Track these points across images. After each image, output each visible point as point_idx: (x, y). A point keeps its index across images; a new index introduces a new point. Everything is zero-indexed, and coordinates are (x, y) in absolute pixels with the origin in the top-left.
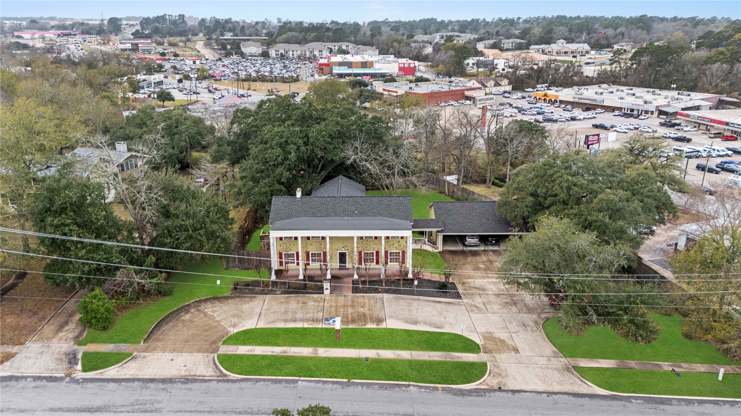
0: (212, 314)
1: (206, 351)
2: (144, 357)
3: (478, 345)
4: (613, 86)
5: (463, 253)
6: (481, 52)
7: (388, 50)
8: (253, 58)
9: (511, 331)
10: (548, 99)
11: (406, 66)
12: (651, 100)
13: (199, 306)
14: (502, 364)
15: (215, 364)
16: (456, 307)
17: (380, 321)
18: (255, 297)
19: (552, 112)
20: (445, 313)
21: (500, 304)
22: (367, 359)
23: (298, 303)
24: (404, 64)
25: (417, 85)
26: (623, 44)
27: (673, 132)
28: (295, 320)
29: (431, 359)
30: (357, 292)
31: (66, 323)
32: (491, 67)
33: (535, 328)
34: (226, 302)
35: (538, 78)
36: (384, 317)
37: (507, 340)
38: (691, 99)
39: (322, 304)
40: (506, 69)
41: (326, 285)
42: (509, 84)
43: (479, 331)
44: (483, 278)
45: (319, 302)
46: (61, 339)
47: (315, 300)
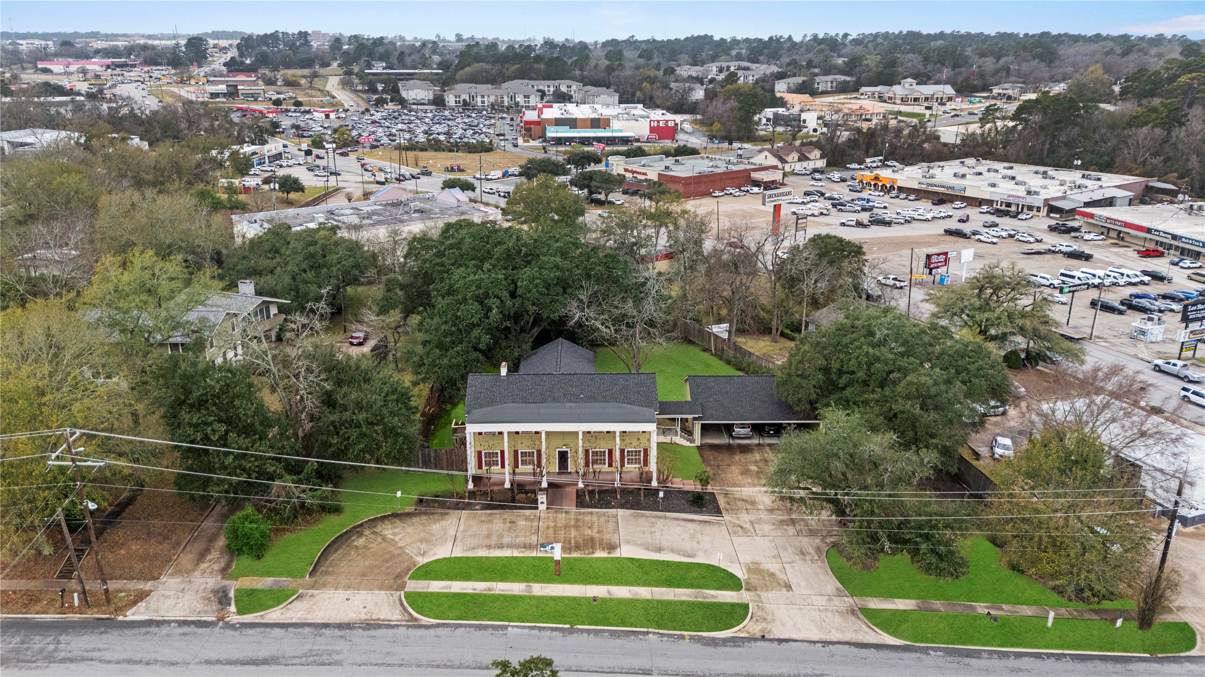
0: (392, 537)
1: (390, 588)
2: (312, 596)
3: (739, 579)
4: (984, 162)
5: (729, 448)
6: (782, 98)
7: (634, 95)
8: (419, 107)
9: (784, 560)
10: (880, 184)
11: (661, 124)
12: (1037, 190)
13: (374, 527)
14: (768, 606)
15: (402, 604)
16: (714, 528)
17: (612, 547)
18: (447, 514)
19: (885, 208)
20: (699, 536)
21: (773, 524)
22: (595, 599)
23: (504, 523)
24: (658, 121)
25: (677, 161)
26: (1006, 86)
27: (1065, 244)
28: (501, 547)
29: (677, 599)
30: (583, 507)
31: (207, 551)
32: (796, 123)
33: (816, 557)
34: (409, 521)
35: (869, 146)
36: (617, 542)
37: (778, 573)
38: (1101, 187)
39: (535, 524)
40: (819, 129)
41: (542, 498)
42: (821, 157)
43: (742, 560)
44: (754, 486)
45: (532, 520)
46: (204, 572)
47: (527, 518)
